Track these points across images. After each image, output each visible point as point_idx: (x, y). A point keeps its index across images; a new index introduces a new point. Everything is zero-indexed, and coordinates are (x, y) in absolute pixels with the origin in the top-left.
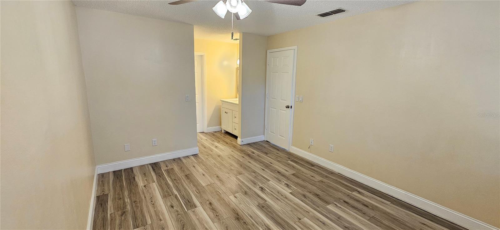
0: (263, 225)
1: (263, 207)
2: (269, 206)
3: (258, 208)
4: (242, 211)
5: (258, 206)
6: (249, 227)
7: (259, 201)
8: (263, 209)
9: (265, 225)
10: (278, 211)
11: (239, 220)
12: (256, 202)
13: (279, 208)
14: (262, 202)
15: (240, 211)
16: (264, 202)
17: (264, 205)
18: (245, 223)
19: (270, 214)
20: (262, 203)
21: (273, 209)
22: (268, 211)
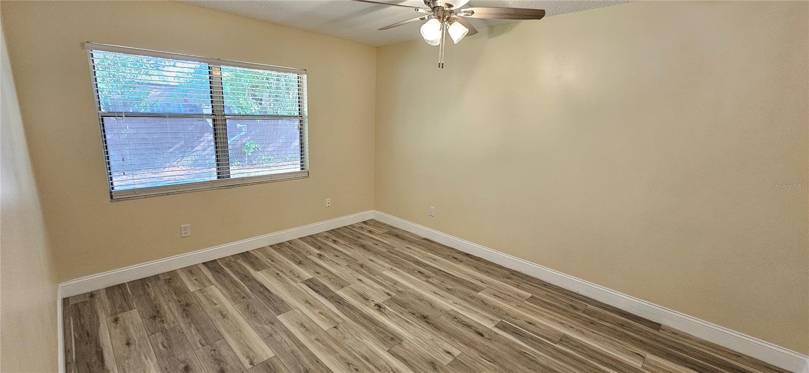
0: (389, 314)
1: (392, 339)
2: (383, 341)
3: (401, 337)
4: (425, 329)
5: (402, 340)
6: (406, 311)
7: (401, 349)
8: (392, 336)
9: (386, 315)
10: (367, 335)
11: (423, 316)
12: (407, 347)
13: (365, 341)
14: (397, 349)
15: (427, 328)
16: (393, 349)
17: (392, 343)
18: (413, 314)
19: (380, 329)
20: (396, 347)
21: (375, 338)
22: (384, 333)
